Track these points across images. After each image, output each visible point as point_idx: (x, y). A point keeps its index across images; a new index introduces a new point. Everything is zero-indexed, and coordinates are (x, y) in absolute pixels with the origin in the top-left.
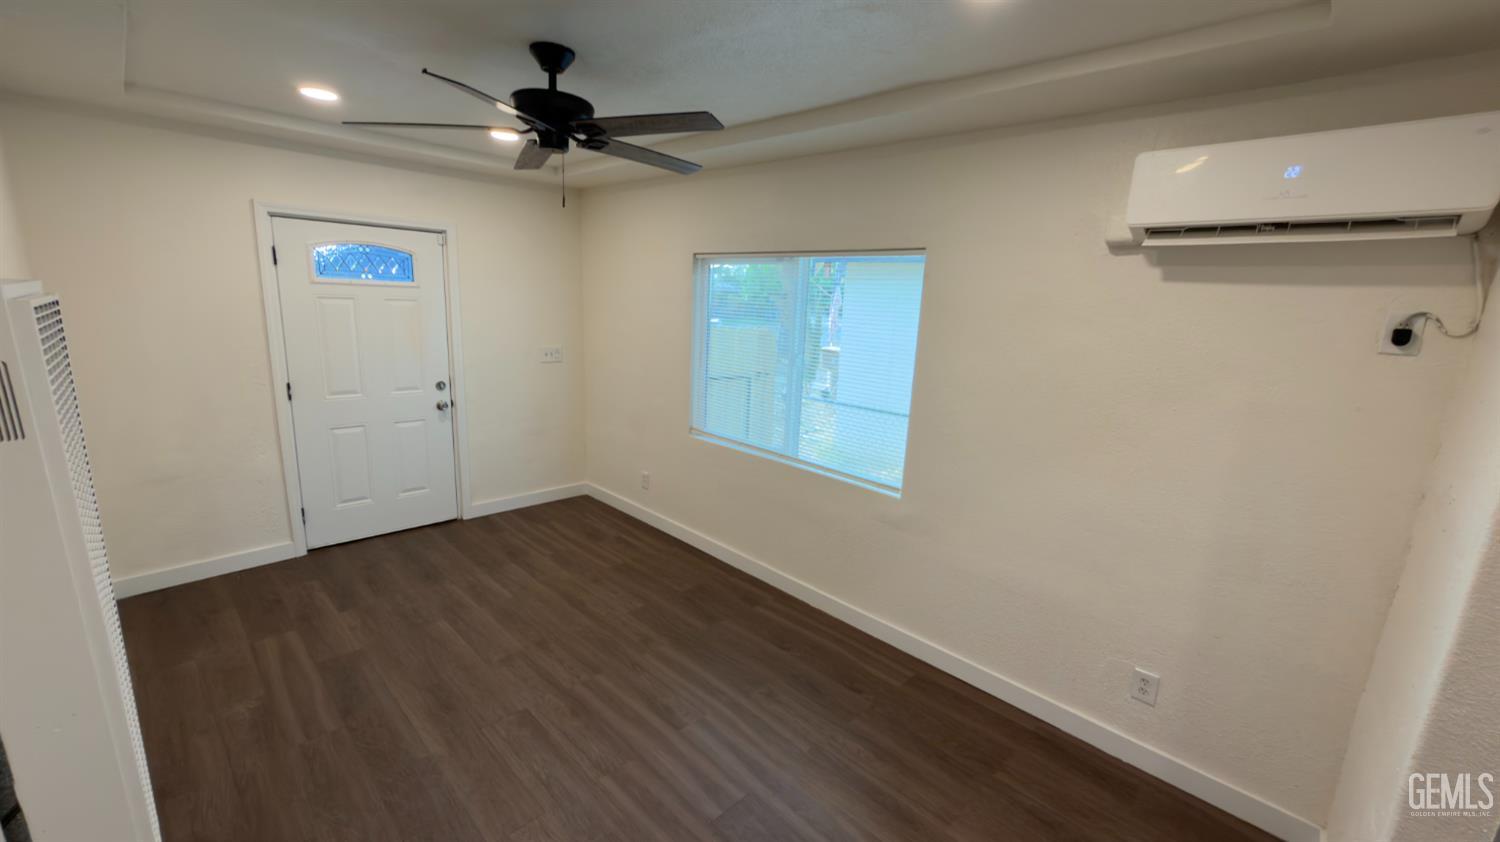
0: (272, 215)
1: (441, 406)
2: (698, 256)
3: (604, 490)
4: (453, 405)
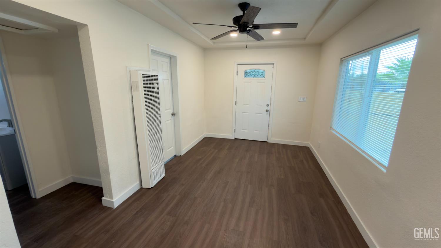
0: (238, 65)
1: (267, 111)
2: (343, 59)
3: (312, 146)
4: (270, 111)
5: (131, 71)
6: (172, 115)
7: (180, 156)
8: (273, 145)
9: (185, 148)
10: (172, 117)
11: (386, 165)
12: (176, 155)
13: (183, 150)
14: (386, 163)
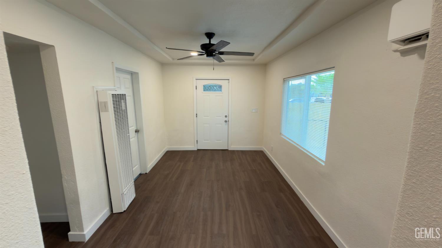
0: (197, 79)
1: (226, 121)
2: (285, 79)
3: (266, 150)
4: (228, 121)
5: (98, 91)
6: (136, 132)
7: (146, 173)
8: (233, 152)
9: (150, 165)
10: (135, 134)
11: (324, 160)
12: (142, 173)
13: (148, 166)
14: (324, 158)
